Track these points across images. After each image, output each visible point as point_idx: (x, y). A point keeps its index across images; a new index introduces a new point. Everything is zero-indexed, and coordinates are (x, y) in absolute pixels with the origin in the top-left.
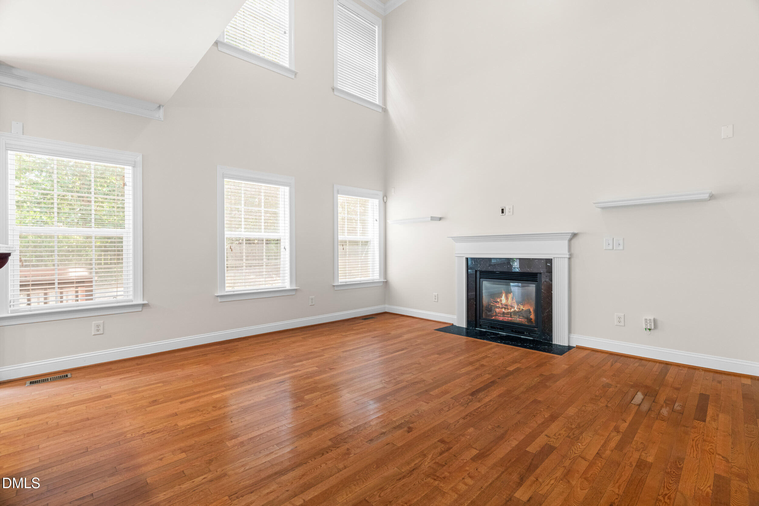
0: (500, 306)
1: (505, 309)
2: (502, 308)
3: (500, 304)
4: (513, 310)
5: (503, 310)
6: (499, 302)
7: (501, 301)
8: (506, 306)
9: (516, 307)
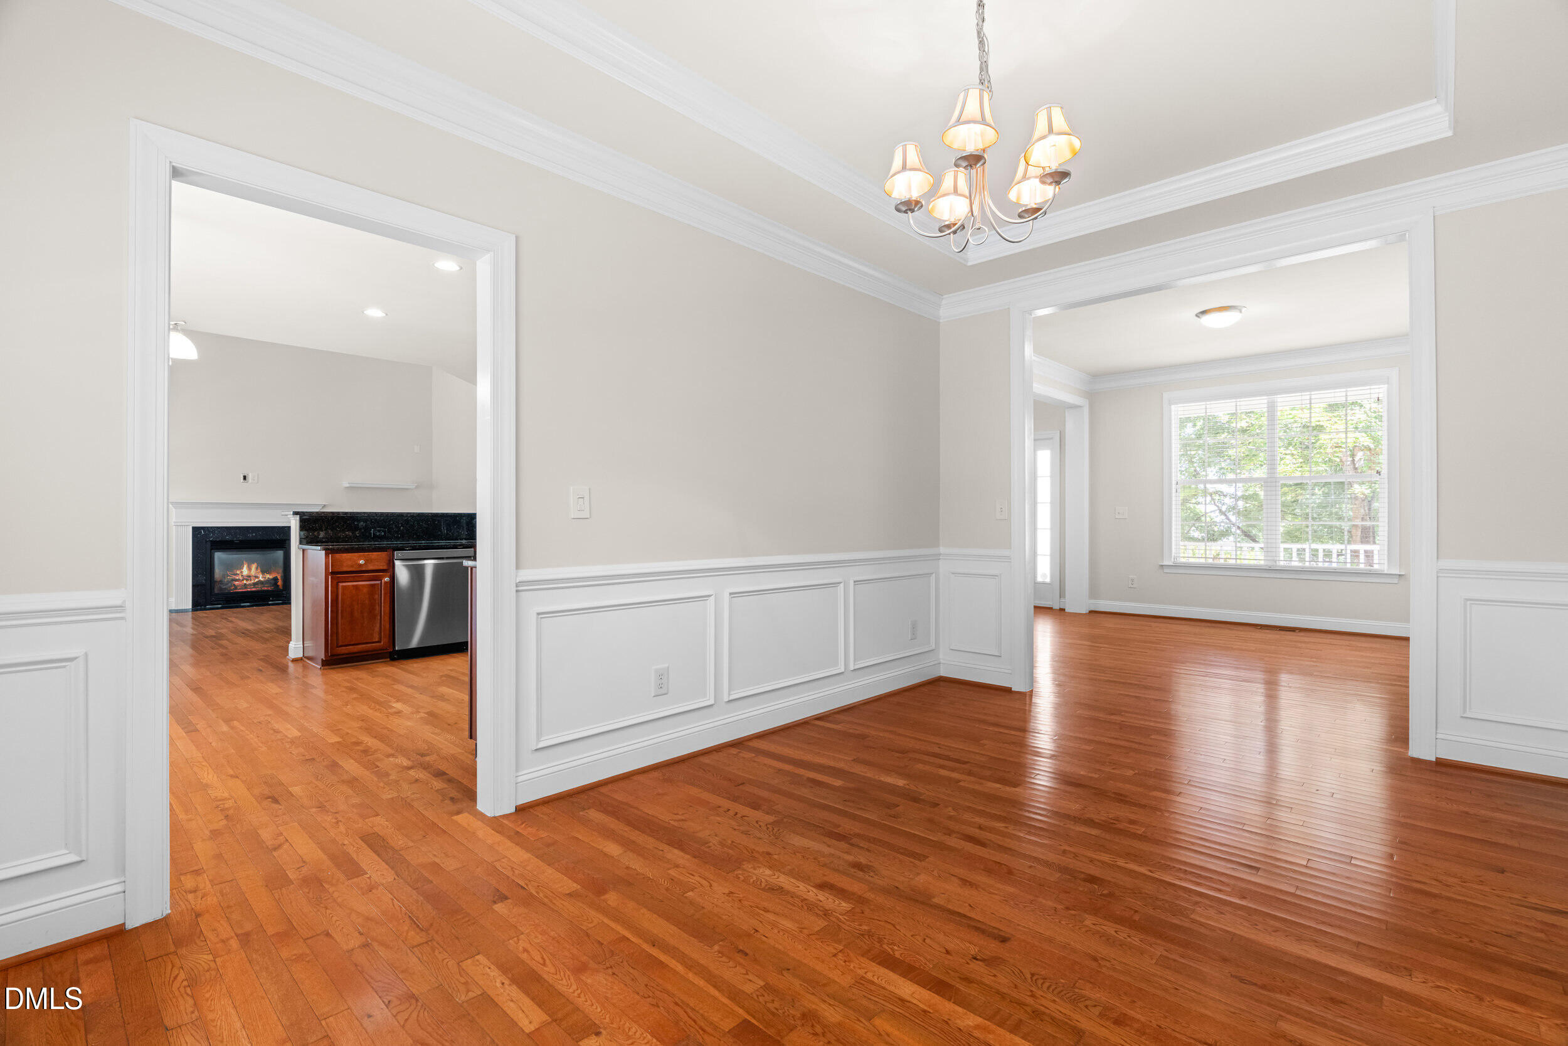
0: (241, 578)
1: (247, 580)
2: (243, 580)
3: (240, 576)
4: (257, 580)
5: (245, 582)
6: (238, 574)
7: (242, 572)
8: (249, 577)
9: (261, 576)
